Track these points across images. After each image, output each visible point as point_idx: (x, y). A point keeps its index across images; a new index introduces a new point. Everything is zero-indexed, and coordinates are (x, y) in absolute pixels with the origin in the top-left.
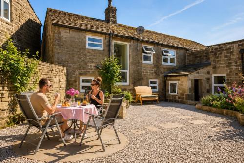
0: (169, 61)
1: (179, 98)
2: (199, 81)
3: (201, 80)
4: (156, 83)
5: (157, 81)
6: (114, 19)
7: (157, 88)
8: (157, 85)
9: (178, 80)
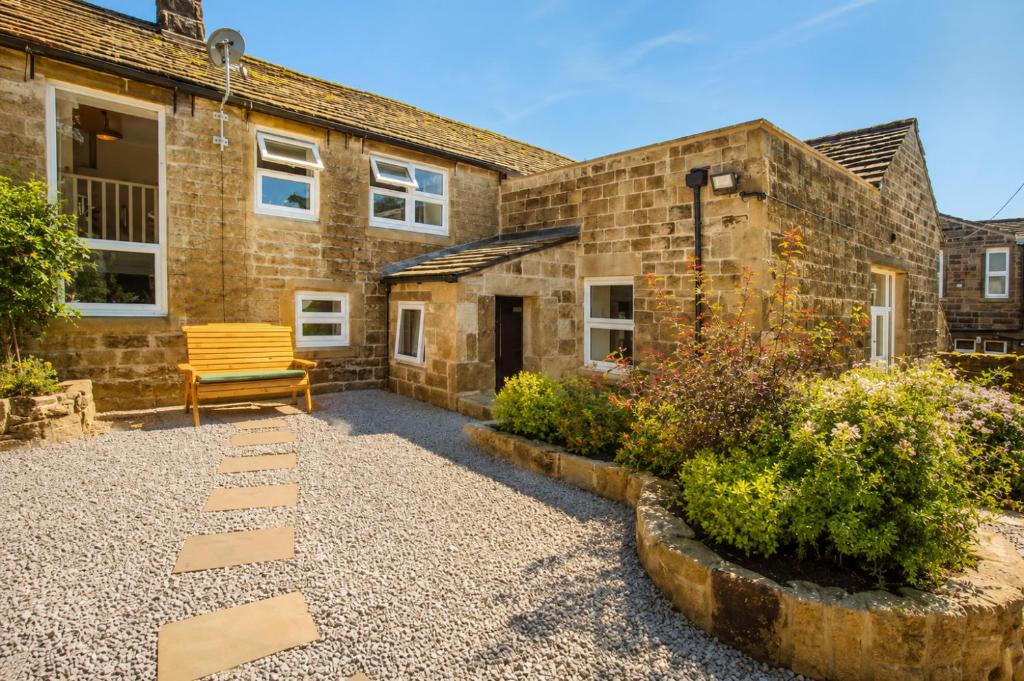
0: (410, 211)
1: (430, 380)
2: (526, 303)
3: (534, 299)
4: (338, 309)
5: (345, 300)
6: (191, 22)
7: (346, 330)
8: (342, 317)
9: (426, 297)
